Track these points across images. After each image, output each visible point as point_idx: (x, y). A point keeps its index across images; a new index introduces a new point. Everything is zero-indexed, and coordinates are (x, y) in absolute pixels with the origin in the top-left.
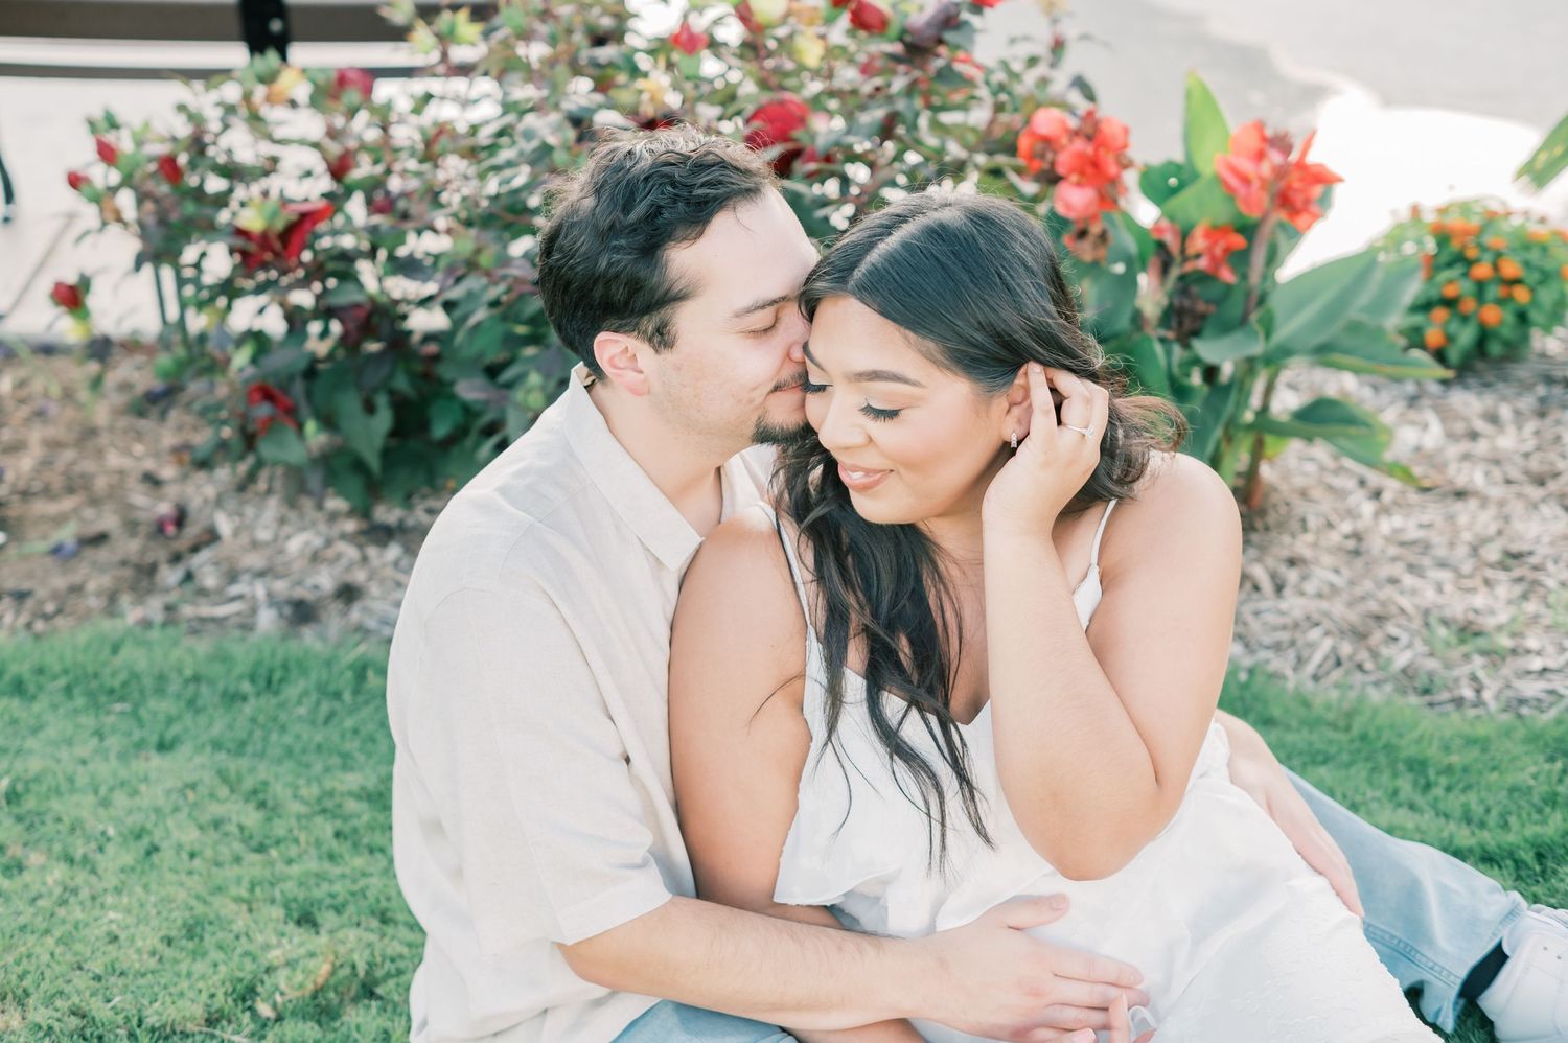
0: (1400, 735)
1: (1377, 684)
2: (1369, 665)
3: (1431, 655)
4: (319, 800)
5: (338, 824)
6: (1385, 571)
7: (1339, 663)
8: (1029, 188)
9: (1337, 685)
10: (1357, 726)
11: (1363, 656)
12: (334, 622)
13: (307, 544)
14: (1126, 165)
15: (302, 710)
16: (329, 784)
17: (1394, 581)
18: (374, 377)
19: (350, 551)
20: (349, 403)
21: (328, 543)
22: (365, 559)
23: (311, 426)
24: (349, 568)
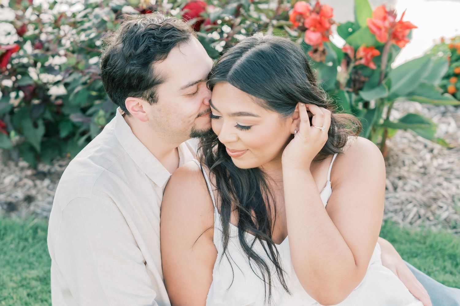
0: (445, 245)
1: (435, 225)
2: (431, 218)
3: (456, 213)
4: (21, 281)
5: (29, 291)
6: (436, 180)
7: (420, 217)
8: (294, 33)
9: (420, 226)
10: (428, 243)
11: (429, 214)
12: (24, 211)
13: (12, 180)
14: (332, 23)
15: (12, 246)
16: (24, 275)
17: (440, 185)
18: (36, 114)
19: (30, 183)
20: (28, 124)
21: (21, 179)
22: (35, 186)
23: (13, 133)
24: (29, 189)
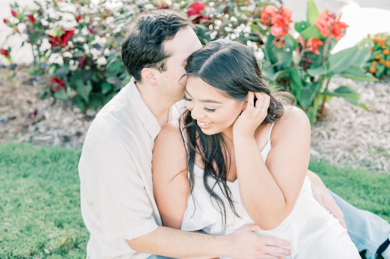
0: (361, 178)
1: (355, 164)
2: (353, 158)
3: (370, 156)
4: (66, 192)
5: (71, 199)
6: (358, 133)
8: (264, 28)
9: (346, 164)
10: (350, 175)
11: (351, 156)
12: (75, 142)
13: (69, 120)
14: (290, 22)
15: (64, 167)
16: (70, 187)
17: (360, 135)
18: (87, 76)
19: (80, 123)
20: (80, 83)
21: (74, 120)
22: (84, 125)
23: (69, 89)
24: (80, 128)
